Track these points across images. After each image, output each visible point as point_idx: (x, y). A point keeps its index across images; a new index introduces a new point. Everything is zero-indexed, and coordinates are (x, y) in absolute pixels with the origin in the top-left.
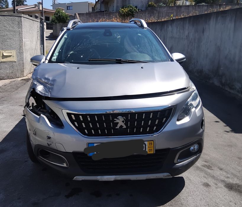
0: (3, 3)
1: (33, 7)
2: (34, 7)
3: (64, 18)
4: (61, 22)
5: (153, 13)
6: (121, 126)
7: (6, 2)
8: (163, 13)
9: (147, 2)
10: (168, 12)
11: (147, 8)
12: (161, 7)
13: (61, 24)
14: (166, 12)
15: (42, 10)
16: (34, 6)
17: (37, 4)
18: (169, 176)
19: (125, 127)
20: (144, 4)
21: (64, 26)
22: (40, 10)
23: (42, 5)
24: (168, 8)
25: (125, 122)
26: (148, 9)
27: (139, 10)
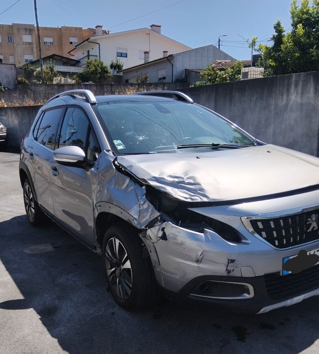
5: (26, 93)
8: (40, 94)
9: (15, 77)
10: (47, 92)
11: (16, 85)
12: (35, 85)
14: (44, 92)
19: (316, 228)
20: (11, 79)
24: (47, 87)
25: (317, 222)
26: (18, 87)
27: (4, 88)
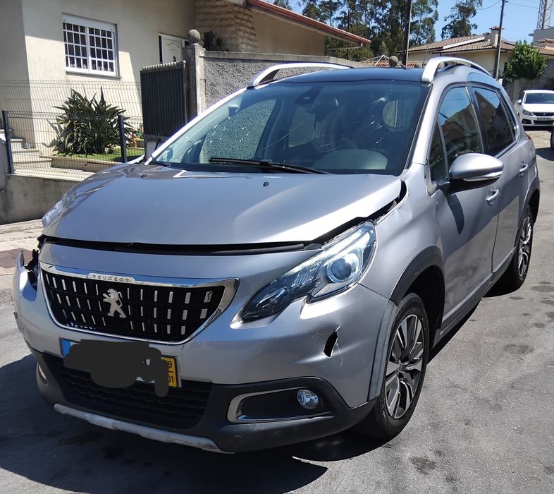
0: (422, 34)
1: (480, 41)
2: (482, 41)
3: (532, 66)
4: (525, 77)
6: (116, 313)
7: (430, 30)
13: (523, 80)
15: (498, 46)
16: (483, 38)
17: (490, 31)
18: (211, 447)
19: (123, 315)
21: (529, 85)
22: (494, 48)
23: (500, 34)
25: (121, 305)
